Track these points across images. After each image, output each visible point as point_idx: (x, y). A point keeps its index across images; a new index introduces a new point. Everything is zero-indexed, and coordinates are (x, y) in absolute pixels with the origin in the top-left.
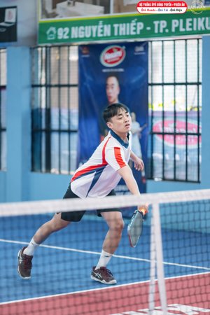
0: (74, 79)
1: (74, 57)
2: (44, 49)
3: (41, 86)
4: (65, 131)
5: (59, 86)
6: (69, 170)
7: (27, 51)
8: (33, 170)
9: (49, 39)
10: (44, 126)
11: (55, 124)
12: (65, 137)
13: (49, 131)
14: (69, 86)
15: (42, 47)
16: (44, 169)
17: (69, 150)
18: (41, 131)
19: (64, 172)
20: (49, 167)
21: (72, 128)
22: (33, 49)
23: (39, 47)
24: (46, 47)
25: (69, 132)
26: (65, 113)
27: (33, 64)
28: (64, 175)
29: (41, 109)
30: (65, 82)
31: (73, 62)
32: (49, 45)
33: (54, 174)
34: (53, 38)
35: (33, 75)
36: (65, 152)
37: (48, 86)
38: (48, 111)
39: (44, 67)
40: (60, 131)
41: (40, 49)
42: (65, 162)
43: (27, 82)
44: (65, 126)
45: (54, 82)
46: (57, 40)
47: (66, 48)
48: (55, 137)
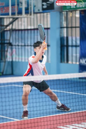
0: (78, 25)
1: (78, 15)
2: (65, 12)
3: (64, 27)
4: (74, 46)
5: (72, 27)
6: (76, 62)
7: (58, 13)
8: (61, 62)
9: (67, 8)
10: (65, 44)
11: (70, 43)
12: (74, 48)
13: (68, 46)
14: (76, 27)
15: (64, 12)
16: (66, 61)
17: (76, 53)
18: (64, 46)
19: (74, 63)
20: (68, 61)
21: (77, 45)
22: (61, 12)
23: (63, 11)
24: (66, 11)
25: (76, 46)
26: (74, 39)
27: (61, 19)
28: (74, 64)
29: (64, 37)
30: (74, 26)
31: (78, 17)
32: (67, 10)
33: (70, 64)
34: (69, 8)
35: (61, 23)
36: (74, 55)
37: (67, 27)
38: (67, 38)
39: (65, 20)
40: (72, 46)
41: (63, 12)
42: (74, 59)
43: (58, 26)
44: (74, 44)
45: (70, 26)
46: (71, 9)
47: (75, 12)
48: (70, 48)
